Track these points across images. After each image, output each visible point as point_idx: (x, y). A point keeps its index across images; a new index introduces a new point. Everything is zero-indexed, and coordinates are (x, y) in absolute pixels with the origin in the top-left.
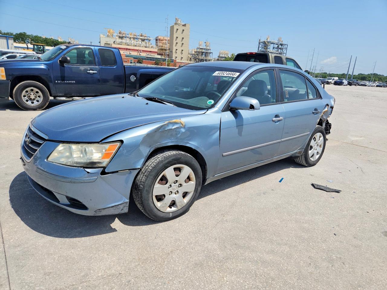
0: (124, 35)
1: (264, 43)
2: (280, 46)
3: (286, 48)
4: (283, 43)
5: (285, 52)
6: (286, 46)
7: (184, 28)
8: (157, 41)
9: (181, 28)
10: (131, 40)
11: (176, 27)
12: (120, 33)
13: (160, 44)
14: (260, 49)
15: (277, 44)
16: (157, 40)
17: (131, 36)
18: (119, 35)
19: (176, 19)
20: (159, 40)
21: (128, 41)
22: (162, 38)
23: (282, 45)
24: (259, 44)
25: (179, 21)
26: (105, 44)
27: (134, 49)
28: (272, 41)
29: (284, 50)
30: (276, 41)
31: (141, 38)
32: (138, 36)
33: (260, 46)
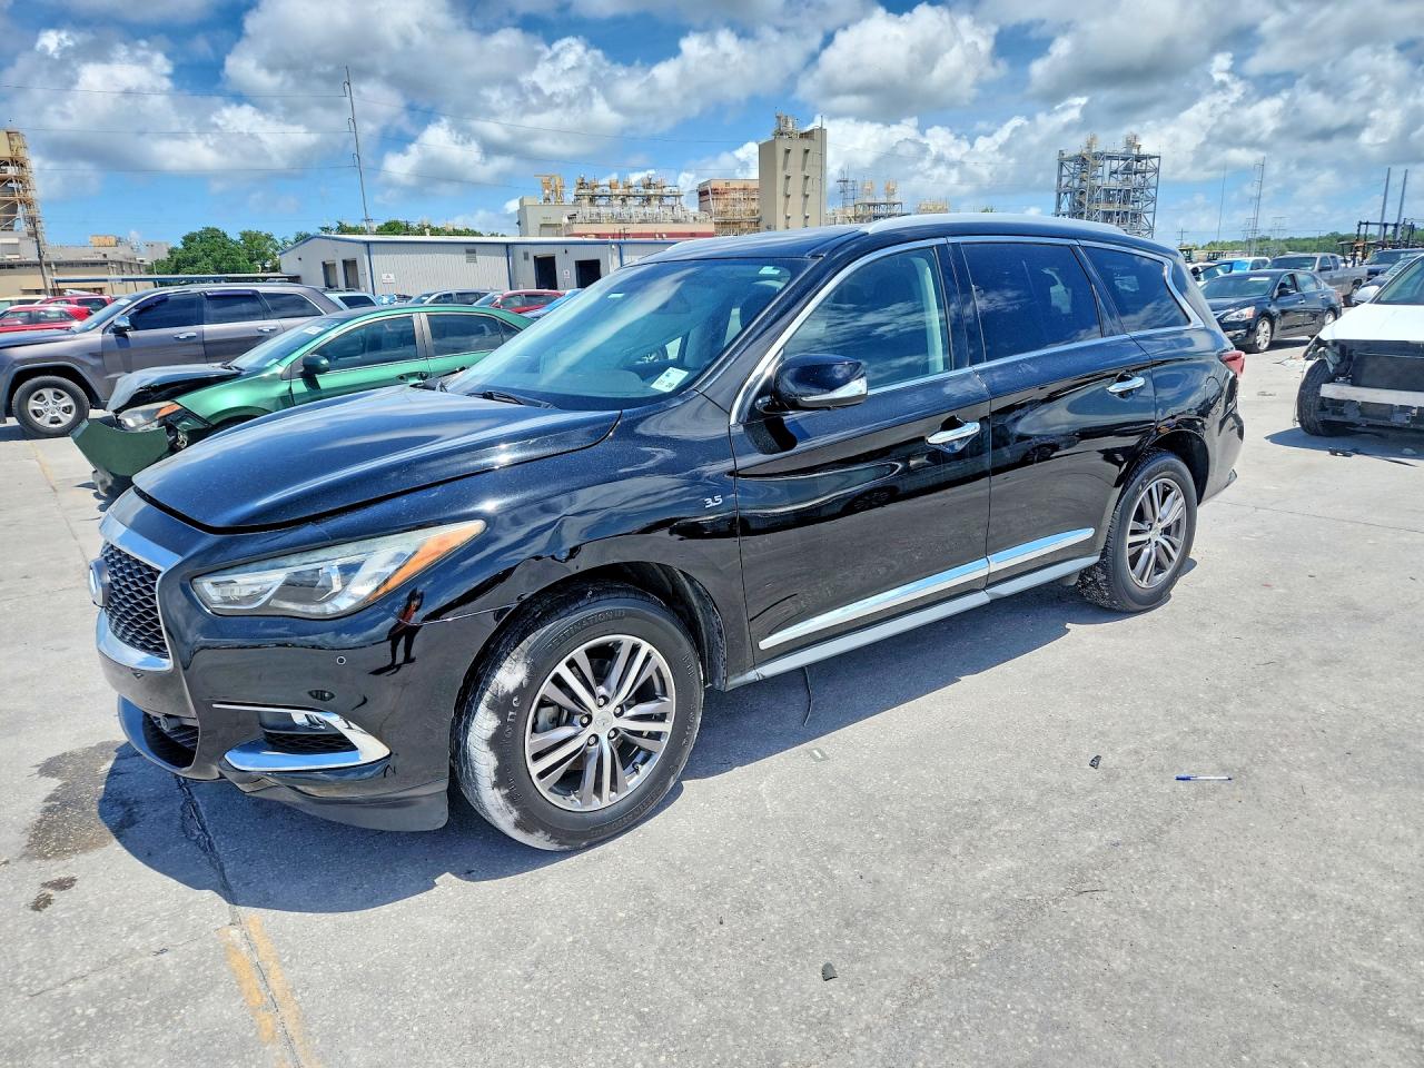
0: (598, 191)
1: (1082, 160)
2: (1136, 166)
3: (1157, 170)
4: (1144, 150)
5: (1153, 181)
6: (1156, 161)
7: (806, 144)
8: (705, 198)
9: (798, 146)
10: (629, 202)
11: (782, 145)
12: (582, 185)
13: (715, 205)
14: (1065, 181)
15: (1126, 159)
16: (703, 194)
17: (617, 192)
18: (583, 191)
19: (778, 117)
20: (715, 191)
21: (617, 210)
22: (721, 185)
23: (1139, 159)
24: (1062, 165)
25: (790, 125)
26: (541, 225)
27: (644, 231)
28: (1109, 150)
29: (1148, 175)
30: (1120, 149)
31: (651, 192)
32: (641, 189)
33: (1065, 172)
